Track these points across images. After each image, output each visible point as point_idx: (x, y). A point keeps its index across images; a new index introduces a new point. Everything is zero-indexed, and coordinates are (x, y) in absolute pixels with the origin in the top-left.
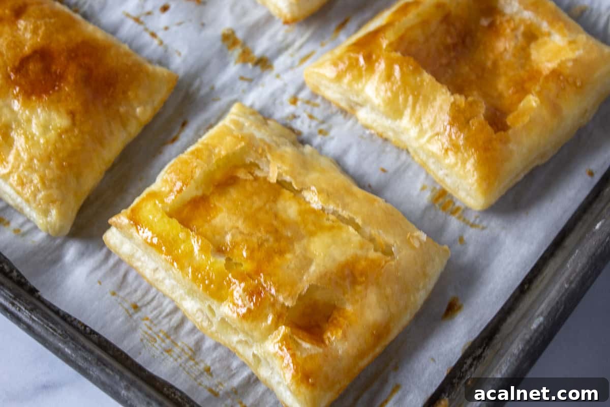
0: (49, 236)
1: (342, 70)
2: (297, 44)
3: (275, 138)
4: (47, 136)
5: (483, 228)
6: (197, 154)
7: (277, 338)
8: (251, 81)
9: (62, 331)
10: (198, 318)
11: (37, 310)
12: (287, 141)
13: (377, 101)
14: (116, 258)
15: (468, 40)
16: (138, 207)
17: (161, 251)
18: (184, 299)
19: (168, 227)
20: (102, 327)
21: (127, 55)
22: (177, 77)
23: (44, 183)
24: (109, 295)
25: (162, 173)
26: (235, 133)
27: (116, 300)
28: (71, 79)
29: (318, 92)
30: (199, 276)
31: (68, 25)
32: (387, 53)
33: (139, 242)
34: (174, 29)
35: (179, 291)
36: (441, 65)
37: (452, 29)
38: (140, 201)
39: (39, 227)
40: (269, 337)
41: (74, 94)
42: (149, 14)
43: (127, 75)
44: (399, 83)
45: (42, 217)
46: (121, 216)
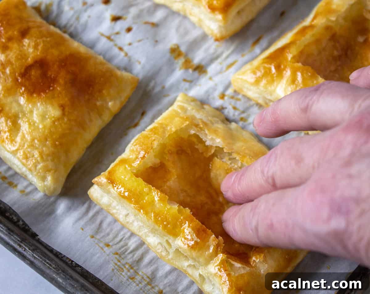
0: (45, 195)
1: (259, 77)
2: (224, 55)
3: (210, 118)
4: (45, 123)
6: (154, 131)
7: (217, 263)
8: (191, 82)
9: (56, 265)
10: (159, 249)
11: (38, 250)
12: (218, 120)
15: (349, 52)
16: (113, 170)
17: (131, 202)
18: (148, 236)
19: (136, 184)
20: (85, 262)
21: (102, 64)
22: (138, 80)
23: (42, 157)
24: (89, 237)
25: (129, 145)
26: (181, 115)
27: (94, 241)
28: (61, 81)
29: (240, 92)
30: (159, 219)
31: (59, 42)
32: (291, 64)
33: (115, 196)
34: (135, 44)
35: (145, 230)
36: (331, 71)
37: (337, 45)
38: (115, 166)
39: (38, 188)
40: (211, 262)
41: (64, 92)
42: (117, 33)
43: (102, 79)
44: (301, 85)
45: (40, 182)
46: (101, 177)
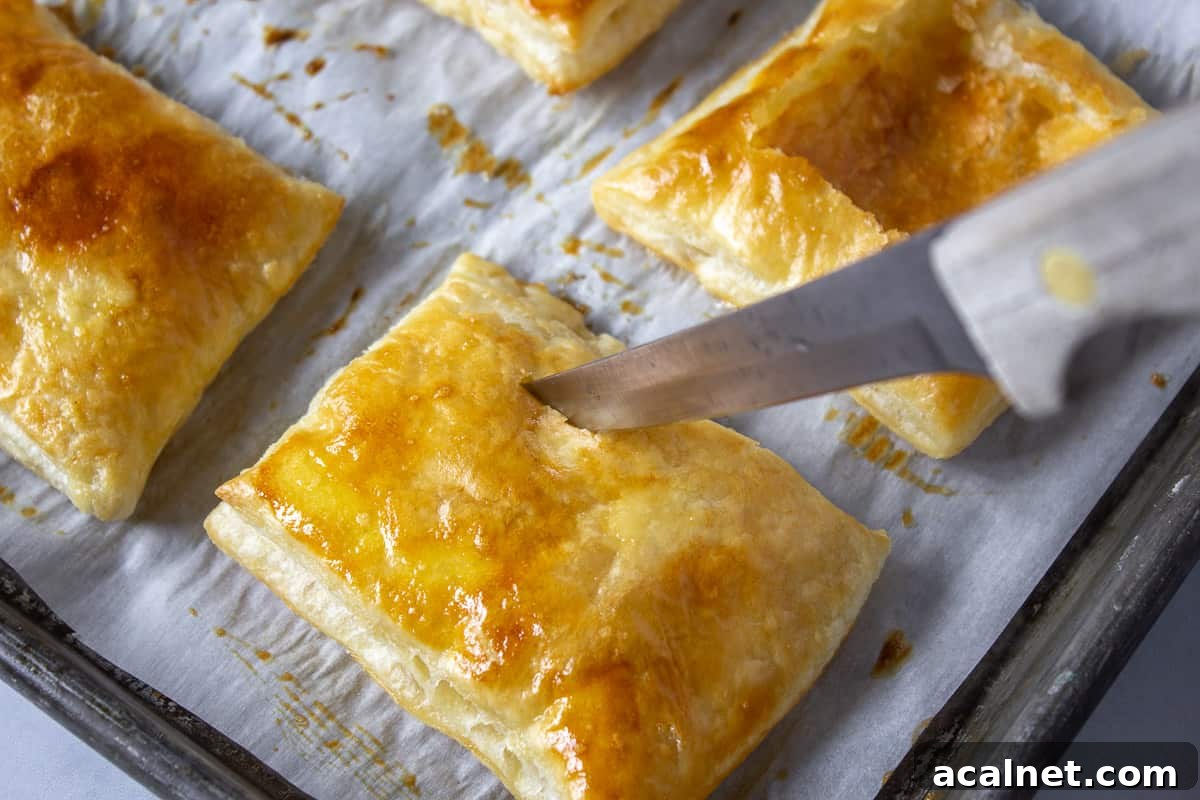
0: (93, 519)
1: (667, 185)
2: (577, 134)
3: (540, 323)
4: (89, 323)
5: (951, 494)
6: (388, 357)
7: (553, 721)
8: (488, 208)
9: (120, 713)
10: (395, 681)
11: (72, 672)
12: (564, 327)
13: (737, 245)
14: (227, 561)
15: (914, 120)
16: (274, 463)
17: (320, 551)
18: (366, 645)
19: (334, 502)
20: (201, 701)
21: (242, 159)
22: (343, 201)
23: (82, 417)
24: (213, 634)
25: (320, 395)
26: (463, 313)
27: (227, 645)
28: (133, 209)
29: (621, 229)
30: (396, 599)
31: (124, 102)
32: (754, 150)
33: (277, 533)
34: (333, 107)
35: (356, 629)
36: (861, 172)
37: (882, 101)
38: (278, 452)
39: (73, 501)
40: (536, 719)
41: (139, 237)
42: (284, 77)
43: (243, 200)
44: (780, 210)
45: (79, 483)
46: (241, 482)
